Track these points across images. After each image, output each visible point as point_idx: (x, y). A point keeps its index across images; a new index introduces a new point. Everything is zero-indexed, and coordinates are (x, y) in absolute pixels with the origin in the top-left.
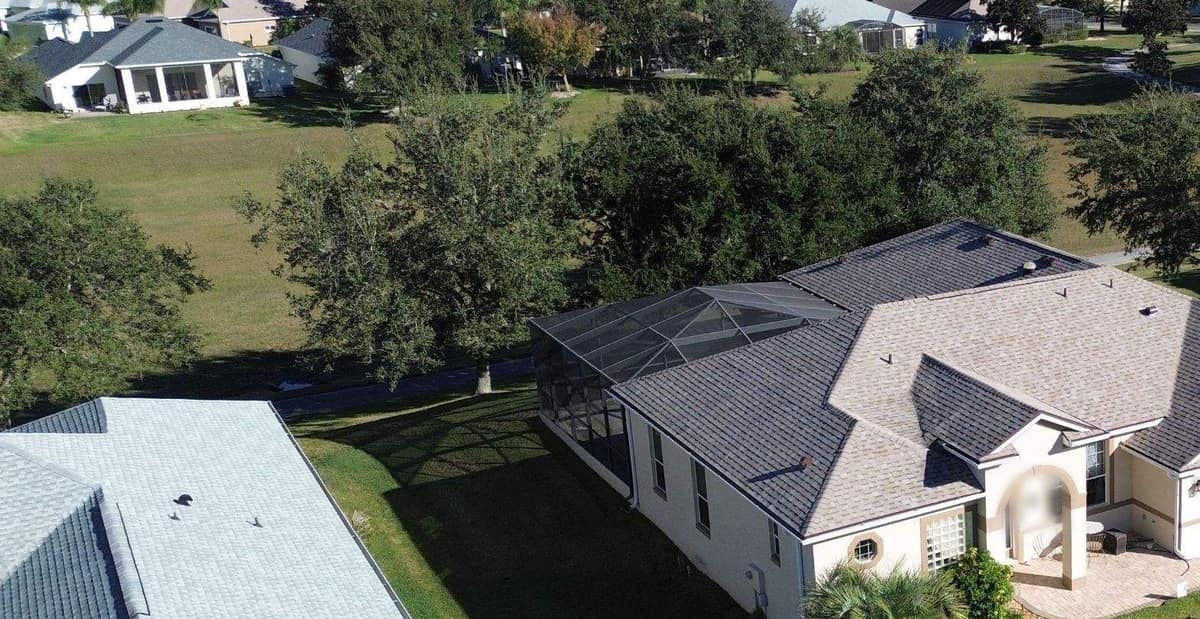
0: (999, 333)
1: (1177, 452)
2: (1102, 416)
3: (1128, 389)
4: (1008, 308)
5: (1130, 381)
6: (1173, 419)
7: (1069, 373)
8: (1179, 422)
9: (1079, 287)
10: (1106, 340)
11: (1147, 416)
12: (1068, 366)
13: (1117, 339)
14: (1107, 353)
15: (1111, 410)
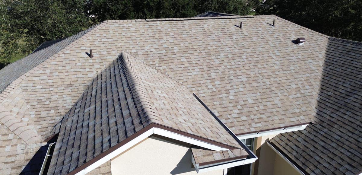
0: (187, 45)
1: (327, 165)
2: (252, 117)
3: (279, 94)
4: (199, 31)
5: (282, 88)
6: (319, 127)
7: (232, 77)
8: (325, 130)
9: (252, 24)
10: (266, 56)
11: (294, 120)
12: (232, 72)
13: (274, 57)
14: (265, 66)
15: (262, 112)
